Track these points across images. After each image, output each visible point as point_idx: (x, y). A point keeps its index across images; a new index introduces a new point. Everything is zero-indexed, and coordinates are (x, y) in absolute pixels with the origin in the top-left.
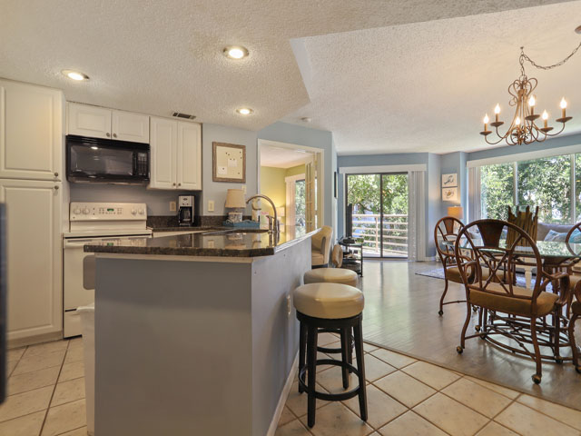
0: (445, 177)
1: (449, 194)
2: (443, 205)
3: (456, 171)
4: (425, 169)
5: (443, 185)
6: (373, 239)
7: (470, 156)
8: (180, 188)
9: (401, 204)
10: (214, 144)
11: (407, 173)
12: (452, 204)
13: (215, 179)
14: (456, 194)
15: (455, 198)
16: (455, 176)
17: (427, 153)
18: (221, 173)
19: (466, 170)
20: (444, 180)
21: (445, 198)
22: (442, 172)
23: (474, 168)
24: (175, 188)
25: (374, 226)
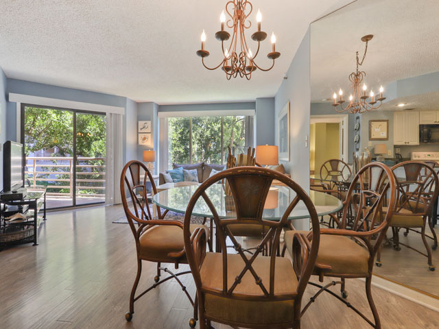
0: (141, 123)
1: (144, 139)
2: (140, 149)
3: (149, 118)
4: (124, 114)
5: (140, 131)
6: (67, 184)
7: (161, 108)
9: (101, 147)
11: (105, 114)
12: (146, 148)
14: (150, 139)
15: (149, 143)
16: (149, 123)
17: (125, 98)
19: (157, 119)
20: (140, 127)
21: (141, 143)
22: (139, 118)
23: (163, 118)
25: (69, 170)
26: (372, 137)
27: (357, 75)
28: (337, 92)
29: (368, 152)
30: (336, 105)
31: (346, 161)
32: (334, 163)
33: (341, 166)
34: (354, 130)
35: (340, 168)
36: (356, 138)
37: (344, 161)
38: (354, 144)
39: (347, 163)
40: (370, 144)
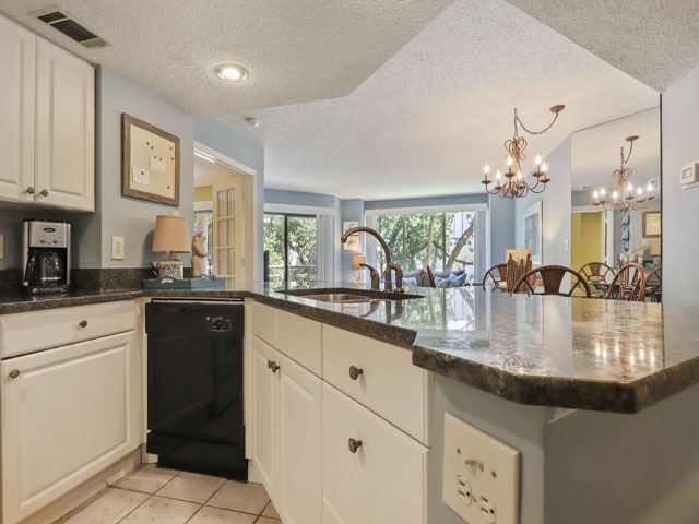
0: (346, 225)
1: (351, 242)
2: (345, 255)
3: (357, 219)
4: (333, 215)
7: (367, 204)
8: (43, 200)
10: (124, 120)
11: (314, 216)
12: (354, 254)
13: (126, 192)
14: (357, 243)
15: (356, 248)
17: (333, 197)
18: (139, 182)
19: (364, 219)
20: (345, 228)
21: (346, 247)
22: (344, 219)
23: (371, 218)
24: (29, 199)
26: (648, 233)
27: (622, 173)
28: (598, 191)
29: (641, 253)
30: (597, 204)
31: (610, 264)
32: (595, 266)
33: (603, 270)
34: (620, 225)
35: (602, 273)
36: (624, 235)
37: (608, 264)
38: (621, 242)
39: (611, 266)
40: (645, 242)
